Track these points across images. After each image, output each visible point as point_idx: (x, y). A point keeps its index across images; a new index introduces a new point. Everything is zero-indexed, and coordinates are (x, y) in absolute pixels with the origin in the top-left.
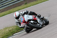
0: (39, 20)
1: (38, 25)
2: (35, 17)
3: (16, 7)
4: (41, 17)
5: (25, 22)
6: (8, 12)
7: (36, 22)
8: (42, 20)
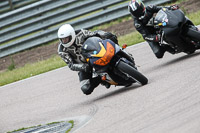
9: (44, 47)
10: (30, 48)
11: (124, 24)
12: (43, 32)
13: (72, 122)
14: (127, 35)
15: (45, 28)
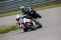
0: (34, 23)
1: (33, 27)
2: (32, 21)
3: (14, 11)
4: (36, 22)
5: (23, 24)
6: (7, 14)
7: (32, 25)
8: (37, 24)
11: (48, 4)
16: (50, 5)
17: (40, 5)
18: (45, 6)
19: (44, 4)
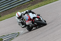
9: (10, 10)
10: (5, 10)
11: (34, 2)
12: (9, 5)
13: (19, 33)
14: (35, 5)
15: (10, 4)
16: (37, 2)
17: (23, 4)
18: (30, 5)
19: (28, 3)
